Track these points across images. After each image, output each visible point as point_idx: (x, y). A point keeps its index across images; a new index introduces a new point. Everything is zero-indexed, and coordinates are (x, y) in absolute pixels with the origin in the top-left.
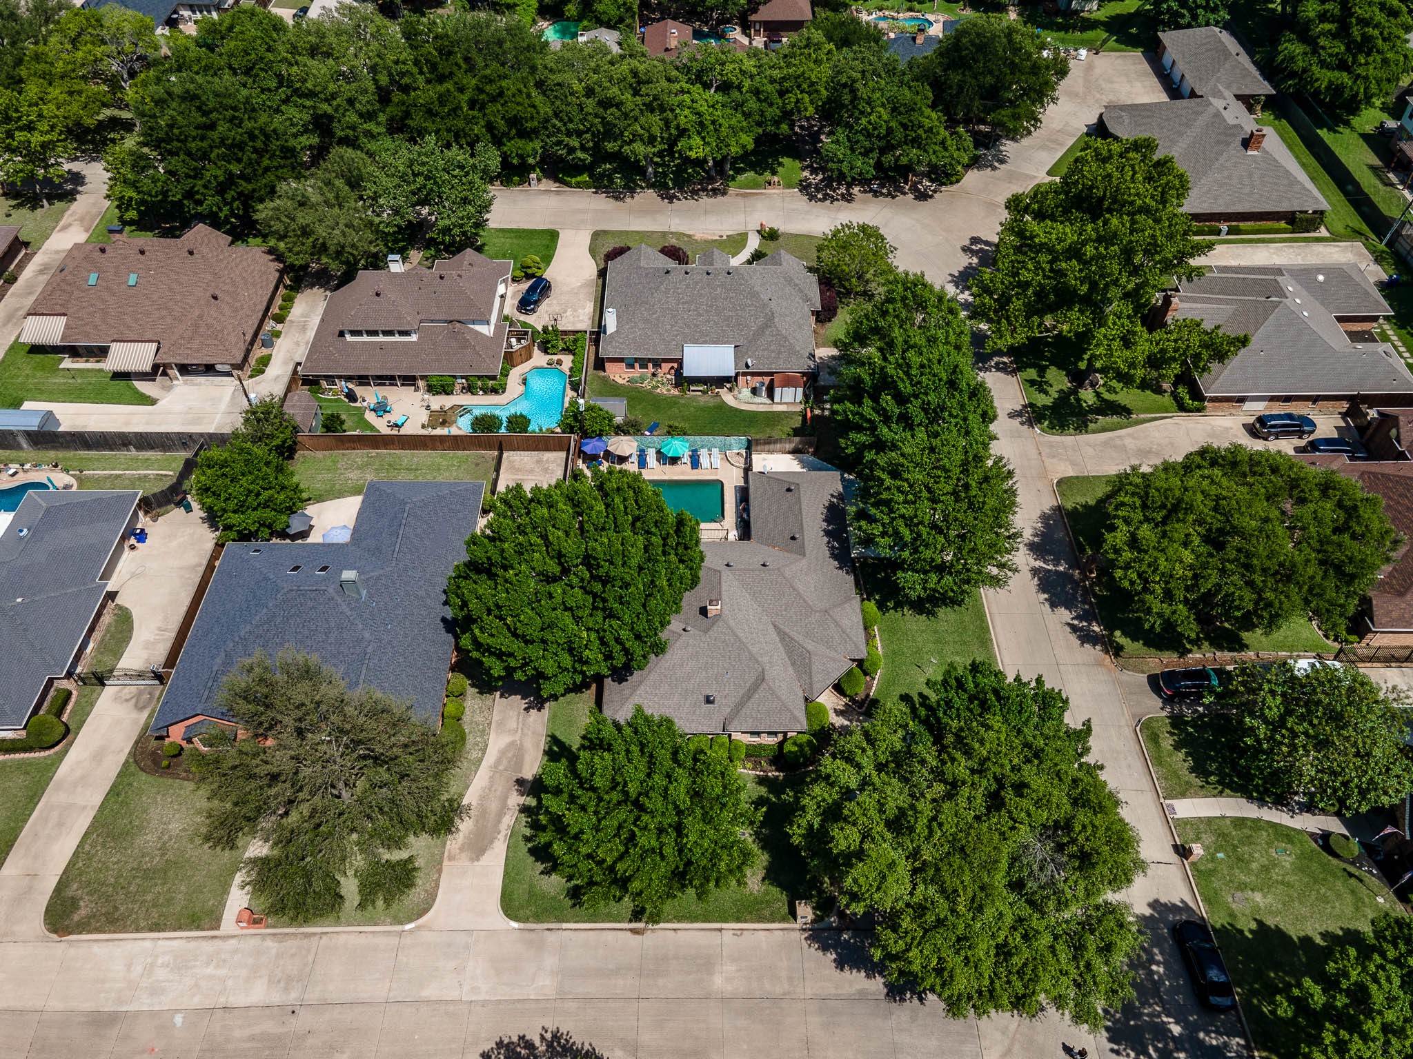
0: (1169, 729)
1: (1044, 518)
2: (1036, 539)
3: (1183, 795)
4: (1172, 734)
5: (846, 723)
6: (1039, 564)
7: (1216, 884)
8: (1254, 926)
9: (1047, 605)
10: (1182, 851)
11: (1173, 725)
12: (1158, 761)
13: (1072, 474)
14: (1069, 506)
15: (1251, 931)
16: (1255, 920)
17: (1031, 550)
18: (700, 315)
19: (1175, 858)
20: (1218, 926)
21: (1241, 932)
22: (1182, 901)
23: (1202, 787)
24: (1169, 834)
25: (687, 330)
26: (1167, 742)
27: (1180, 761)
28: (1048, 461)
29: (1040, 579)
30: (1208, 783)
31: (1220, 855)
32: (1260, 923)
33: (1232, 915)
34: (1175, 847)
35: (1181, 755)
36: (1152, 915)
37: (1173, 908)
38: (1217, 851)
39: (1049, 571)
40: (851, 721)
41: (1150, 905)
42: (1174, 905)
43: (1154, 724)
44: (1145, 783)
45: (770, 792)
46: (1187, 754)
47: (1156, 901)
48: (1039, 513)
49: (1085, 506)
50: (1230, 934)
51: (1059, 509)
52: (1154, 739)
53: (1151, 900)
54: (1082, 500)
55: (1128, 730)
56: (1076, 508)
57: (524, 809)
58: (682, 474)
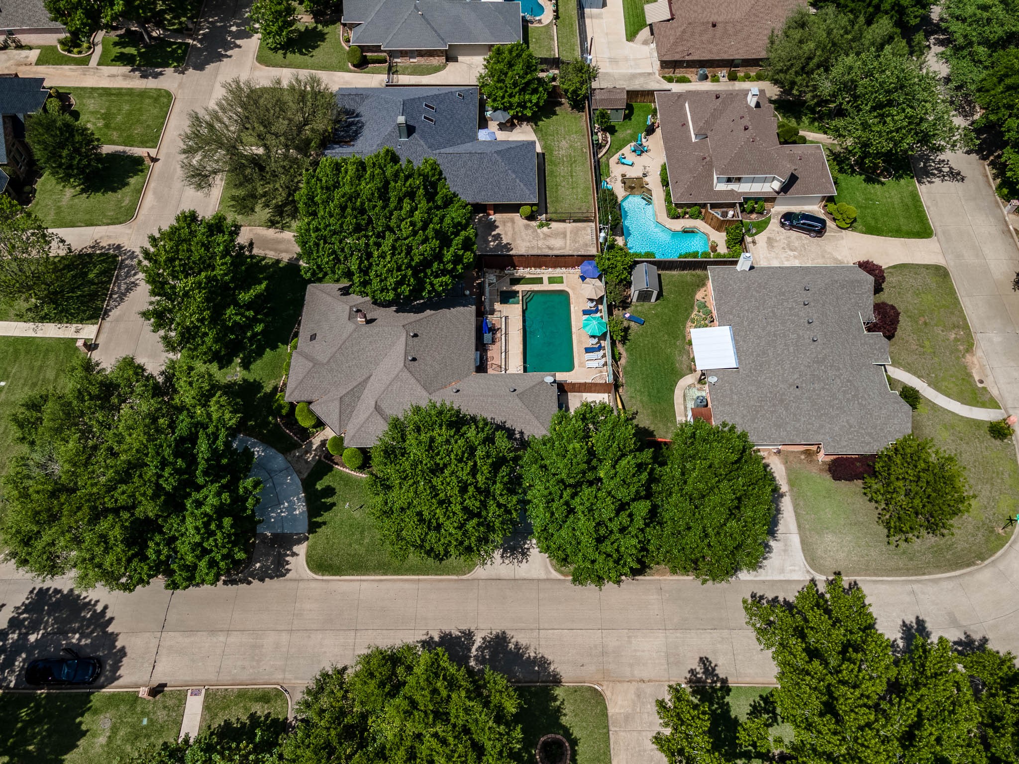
0: (273, 716)
1: (543, 663)
2: (512, 646)
3: (207, 707)
4: (267, 716)
6: (478, 642)
7: (123, 708)
8: (84, 727)
9: (424, 638)
10: (157, 690)
11: (275, 721)
12: (242, 695)
13: (611, 711)
14: (558, 692)
15: (81, 723)
16: (87, 731)
17: (497, 636)
18: (764, 329)
19: (155, 683)
20: (92, 697)
21: (82, 715)
22: (120, 677)
23: (209, 727)
24: (176, 684)
25: (746, 324)
26: (260, 710)
27: (238, 715)
28: (633, 687)
29: (459, 638)
30: (212, 734)
31: (145, 721)
32: (84, 734)
33: (96, 712)
34: (165, 685)
35: (244, 718)
36: (115, 647)
37: (116, 667)
38: (151, 721)
39: (470, 650)
40: (315, 450)
41: (123, 648)
42: (119, 668)
43: (279, 702)
44: (225, 677)
46: (243, 725)
47: (125, 655)
48: (550, 658)
49: (558, 710)
50: (82, 705)
51: (557, 681)
52: (264, 698)
53: (127, 650)
54: (568, 709)
55: (278, 677)
56: (555, 699)
57: (278, 261)
58: (580, 342)
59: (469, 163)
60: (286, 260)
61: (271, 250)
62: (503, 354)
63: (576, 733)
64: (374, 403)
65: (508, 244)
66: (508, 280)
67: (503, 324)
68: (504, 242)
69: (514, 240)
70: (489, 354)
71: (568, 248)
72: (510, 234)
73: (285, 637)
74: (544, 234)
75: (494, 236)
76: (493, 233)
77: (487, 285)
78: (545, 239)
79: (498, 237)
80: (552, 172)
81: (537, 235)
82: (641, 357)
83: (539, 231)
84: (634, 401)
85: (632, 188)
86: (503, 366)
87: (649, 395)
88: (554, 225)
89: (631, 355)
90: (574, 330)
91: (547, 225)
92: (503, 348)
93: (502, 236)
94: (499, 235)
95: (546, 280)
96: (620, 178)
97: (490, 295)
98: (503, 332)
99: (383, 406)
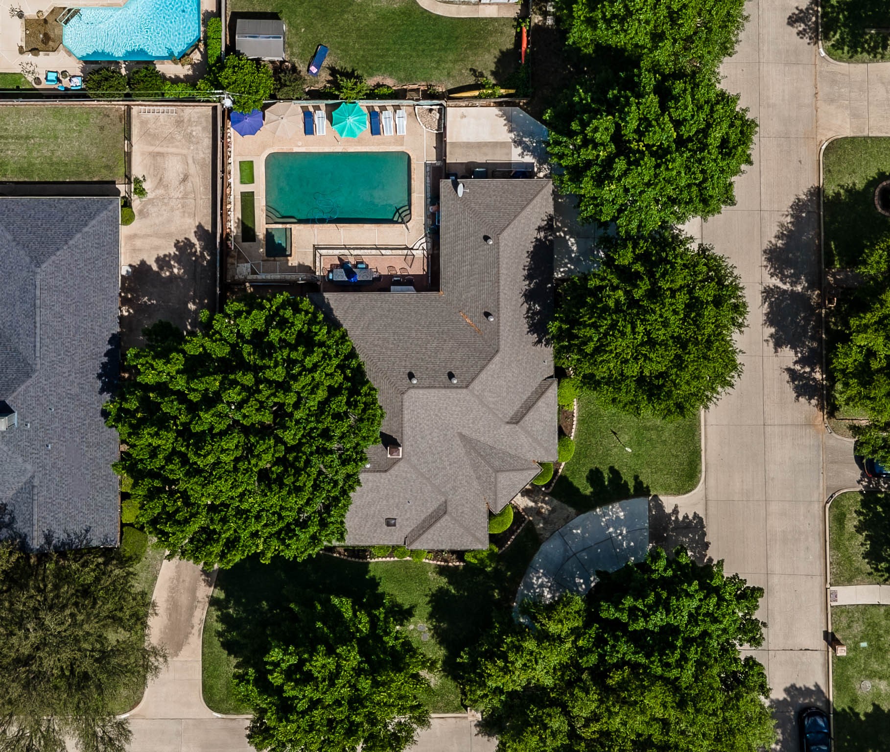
0: (859, 507)
1: (798, 206)
2: (780, 243)
3: (850, 581)
4: (859, 513)
5: (531, 504)
6: (775, 282)
7: (851, 671)
8: (870, 709)
9: (771, 344)
10: (831, 640)
11: (864, 504)
12: (837, 545)
13: (848, 132)
14: (831, 190)
15: (866, 714)
16: (874, 704)
17: (769, 260)
19: (822, 644)
20: (839, 709)
21: (857, 715)
22: (817, 686)
23: (870, 574)
24: (824, 621)
26: (852, 522)
27: (858, 544)
28: (823, 107)
29: (771, 305)
30: (877, 570)
31: (864, 644)
32: (877, 707)
33: (855, 700)
34: (826, 633)
35: (861, 538)
36: (785, 699)
37: (807, 692)
38: (862, 639)
39: (785, 291)
40: (535, 502)
41: (787, 690)
42: (808, 689)
43: (845, 502)
44: (818, 568)
45: (450, 583)
46: (868, 537)
47: (793, 686)
48: (792, 199)
49: (850, 191)
50: (846, 718)
51: (817, 193)
52: (839, 519)
53: (788, 685)
54: (848, 181)
55: (817, 509)
56: (838, 194)
57: (214, 602)
58: (360, 142)
59: (57, 308)
60: (210, 591)
61: (191, 615)
62: (383, 252)
63: (872, 173)
64: (508, 427)
65: (176, 245)
66: (246, 244)
67: (331, 252)
68: (173, 251)
69: (169, 235)
70: (384, 272)
71: (185, 152)
72: (157, 242)
73: (774, 507)
74: (157, 188)
75: (161, 268)
76: (155, 268)
77: (255, 277)
78: (166, 187)
79: (163, 262)
80: (21, 170)
81: (162, 198)
82: (382, 56)
83: (150, 195)
84: (455, 72)
85: (47, 38)
86: (405, 252)
87: (445, 50)
88: (137, 171)
89: (378, 69)
90: (339, 149)
91: (137, 181)
92: (374, 252)
93: (161, 255)
94: (158, 260)
95: (248, 188)
96: (29, 57)
97: (274, 272)
98: (346, 252)
99: (511, 413)
